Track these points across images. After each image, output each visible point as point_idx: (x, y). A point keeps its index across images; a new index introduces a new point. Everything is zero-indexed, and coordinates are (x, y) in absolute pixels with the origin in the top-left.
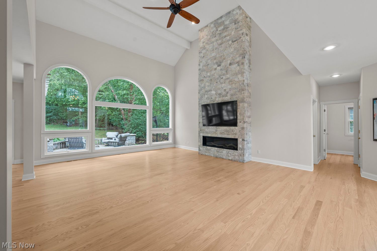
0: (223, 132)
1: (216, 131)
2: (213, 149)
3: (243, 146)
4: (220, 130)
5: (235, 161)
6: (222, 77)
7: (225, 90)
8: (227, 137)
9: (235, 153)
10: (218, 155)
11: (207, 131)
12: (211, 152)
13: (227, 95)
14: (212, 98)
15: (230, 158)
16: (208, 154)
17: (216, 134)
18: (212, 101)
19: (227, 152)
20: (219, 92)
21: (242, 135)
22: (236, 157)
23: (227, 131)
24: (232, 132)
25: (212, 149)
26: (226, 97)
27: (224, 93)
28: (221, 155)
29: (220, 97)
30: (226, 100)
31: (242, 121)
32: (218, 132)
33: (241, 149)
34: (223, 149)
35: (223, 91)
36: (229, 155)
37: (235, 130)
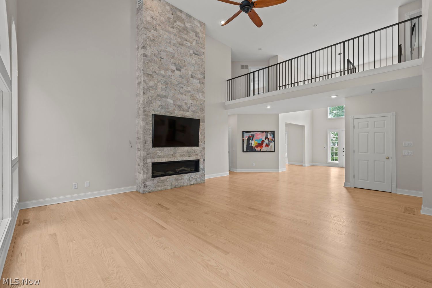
0: (183, 154)
1: (175, 153)
2: (169, 178)
3: (204, 166)
4: (180, 151)
5: (197, 184)
6: (182, 86)
7: (186, 104)
8: (188, 160)
9: (197, 176)
10: (177, 184)
11: (160, 154)
12: (168, 184)
13: (188, 110)
14: (168, 108)
15: (192, 183)
16: (162, 188)
17: (175, 157)
18: (168, 112)
19: (189, 177)
20: (179, 103)
21: (203, 155)
22: (198, 179)
23: (188, 152)
24: (194, 153)
25: (168, 179)
26: (187, 113)
27: (185, 107)
28: (182, 182)
29: (180, 111)
30: (187, 115)
31: (203, 141)
32: (178, 155)
33: (203, 170)
34: (183, 175)
35: (184, 104)
36: (191, 179)
37: (197, 151)
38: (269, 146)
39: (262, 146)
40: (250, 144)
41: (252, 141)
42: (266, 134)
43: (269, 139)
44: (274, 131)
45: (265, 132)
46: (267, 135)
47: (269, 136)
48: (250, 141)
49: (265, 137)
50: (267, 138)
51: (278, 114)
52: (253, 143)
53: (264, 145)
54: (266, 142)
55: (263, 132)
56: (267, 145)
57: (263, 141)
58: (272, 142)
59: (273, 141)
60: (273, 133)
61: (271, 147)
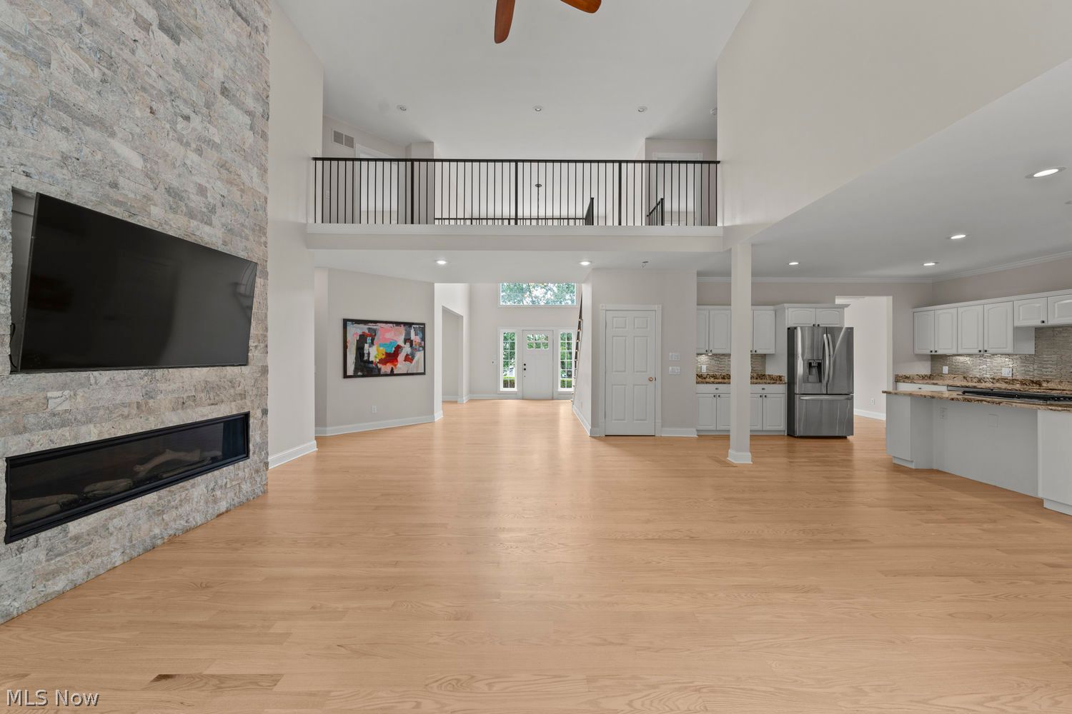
0: (188, 397)
1: (149, 395)
2: (121, 514)
3: (264, 435)
4: (173, 386)
5: (241, 505)
6: (187, 111)
7: (202, 191)
8: (210, 417)
9: (241, 474)
10: (157, 531)
12: (112, 543)
13: (210, 218)
14: (114, 185)
15: (223, 506)
16: (79, 574)
17: (150, 411)
18: (117, 203)
19: (212, 485)
20: (170, 177)
21: (263, 394)
22: (246, 487)
23: (208, 387)
24: (232, 391)
25: (116, 522)
26: (207, 229)
27: (196, 201)
28: (181, 517)
29: (174, 210)
30: (206, 239)
31: (262, 345)
32: (163, 401)
33: (260, 448)
34: (187, 484)
35: (192, 189)
36: (218, 493)
37: (242, 380)
38: (413, 360)
39: (397, 361)
40: (366, 355)
41: (370, 346)
42: (406, 330)
43: (414, 343)
44: (424, 324)
45: (405, 324)
46: (408, 334)
47: (413, 336)
48: (366, 346)
49: (403, 337)
50: (407, 340)
51: (433, 285)
52: (374, 353)
53: (401, 357)
54: (407, 349)
55: (398, 324)
56: (409, 358)
57: (398, 348)
58: (419, 351)
59: (421, 349)
60: (422, 328)
61: (418, 362)
